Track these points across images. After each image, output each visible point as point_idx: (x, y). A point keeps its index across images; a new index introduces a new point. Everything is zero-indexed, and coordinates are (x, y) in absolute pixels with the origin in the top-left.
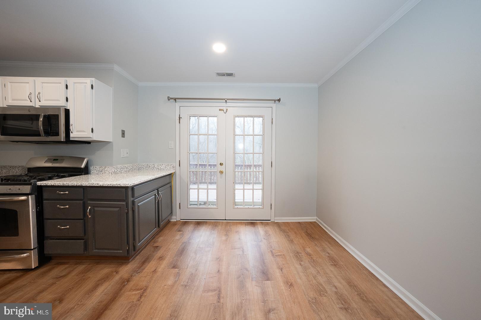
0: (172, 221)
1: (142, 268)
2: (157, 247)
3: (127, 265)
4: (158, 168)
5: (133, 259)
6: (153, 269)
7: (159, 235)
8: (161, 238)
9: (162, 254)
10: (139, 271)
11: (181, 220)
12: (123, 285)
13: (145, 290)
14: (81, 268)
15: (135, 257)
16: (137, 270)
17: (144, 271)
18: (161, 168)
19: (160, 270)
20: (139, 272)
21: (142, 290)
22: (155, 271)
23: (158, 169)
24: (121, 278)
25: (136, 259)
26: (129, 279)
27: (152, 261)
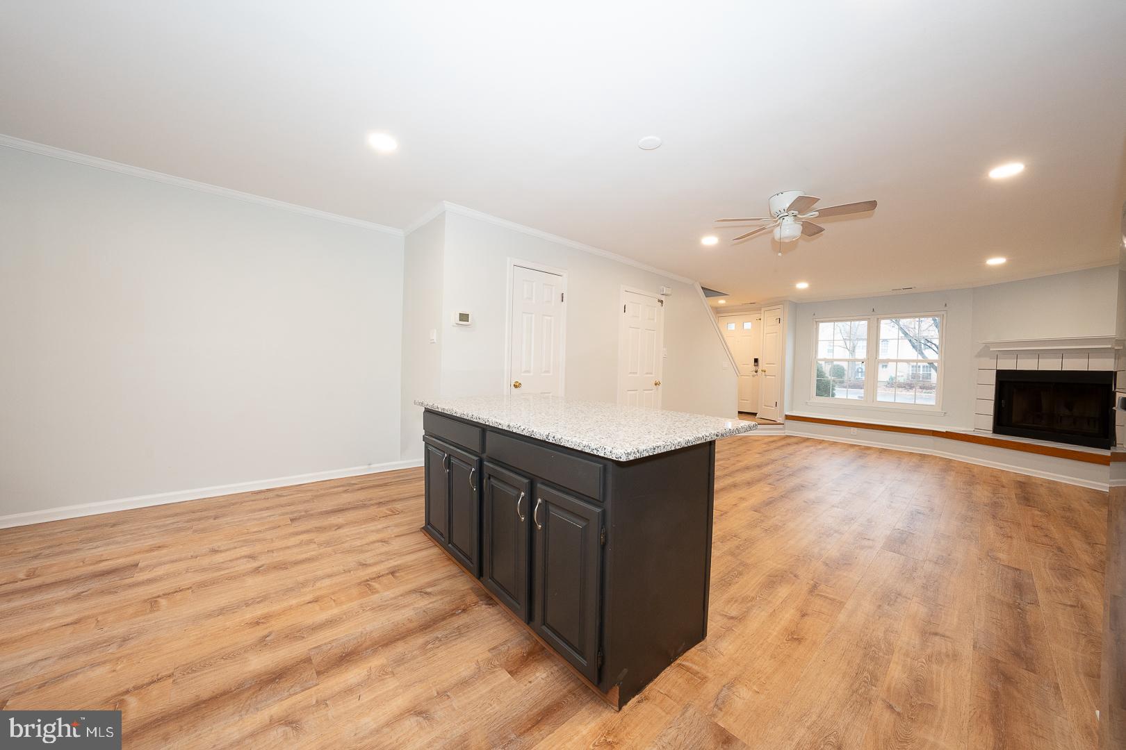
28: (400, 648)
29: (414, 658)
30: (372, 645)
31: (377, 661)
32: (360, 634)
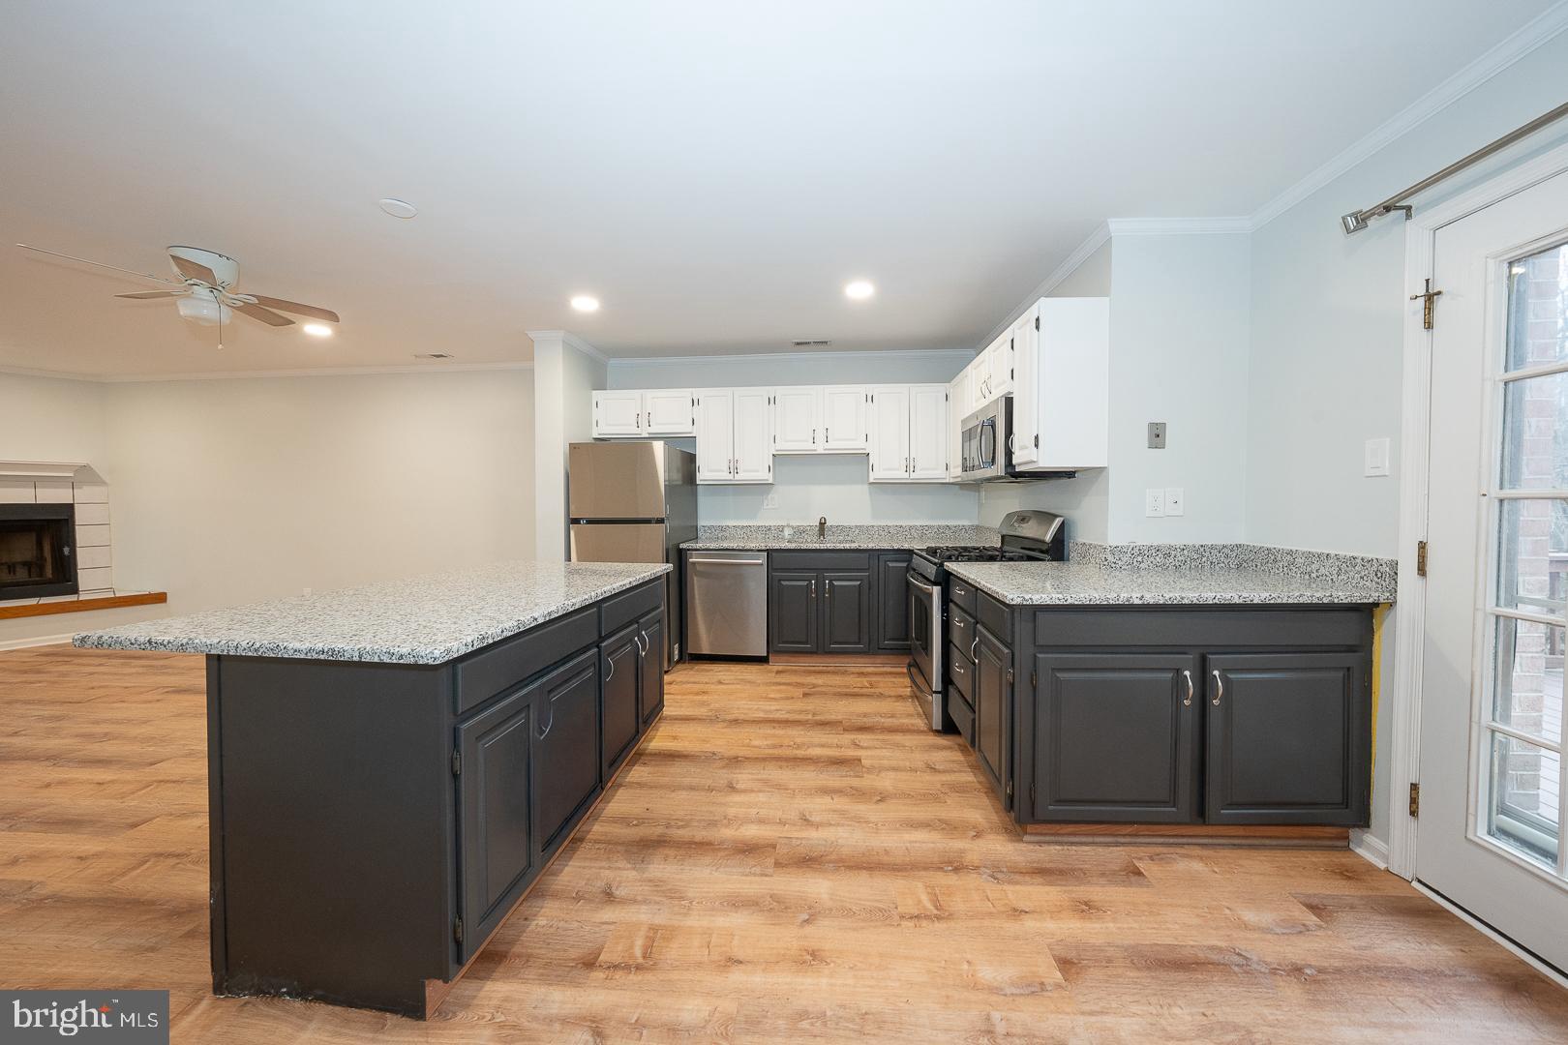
0: (1359, 851)
1: (1018, 877)
2: (1139, 873)
3: (1012, 841)
4: (1309, 569)
5: (1039, 843)
6: (1022, 905)
7: (1205, 852)
8: (1197, 866)
9: (1110, 902)
10: (999, 876)
11: (1415, 884)
12: (942, 866)
13: (939, 918)
14: (968, 777)
15: (1049, 843)
16: (1005, 870)
17: (1006, 887)
18: (1322, 571)
19: (1030, 924)
20: (995, 879)
21: (935, 912)
22: (1017, 913)
23: (1307, 577)
24: (962, 851)
25: (1045, 847)
26: (967, 867)
27: (1059, 888)
28: (700, 835)
29: (699, 821)
30: (719, 850)
31: (727, 833)
32: (721, 869)
